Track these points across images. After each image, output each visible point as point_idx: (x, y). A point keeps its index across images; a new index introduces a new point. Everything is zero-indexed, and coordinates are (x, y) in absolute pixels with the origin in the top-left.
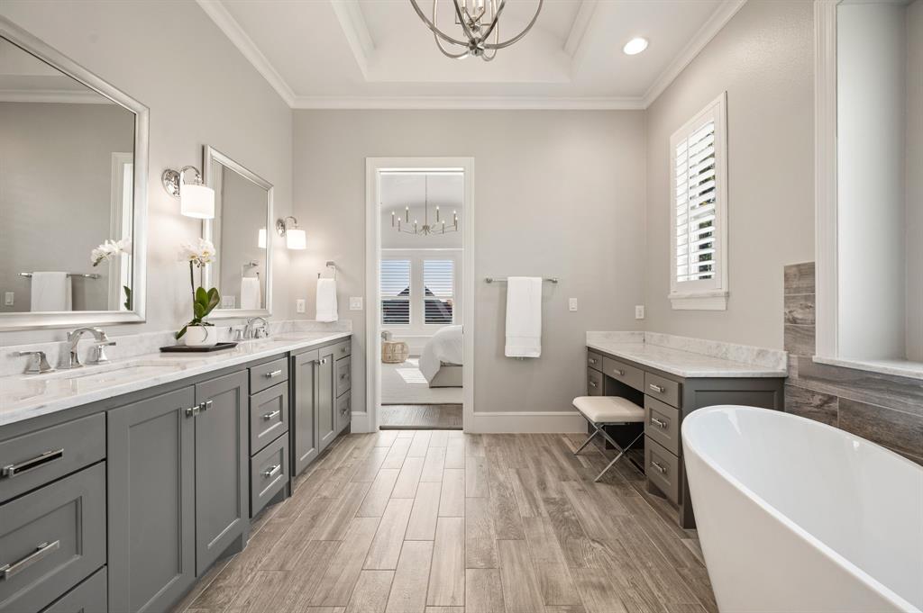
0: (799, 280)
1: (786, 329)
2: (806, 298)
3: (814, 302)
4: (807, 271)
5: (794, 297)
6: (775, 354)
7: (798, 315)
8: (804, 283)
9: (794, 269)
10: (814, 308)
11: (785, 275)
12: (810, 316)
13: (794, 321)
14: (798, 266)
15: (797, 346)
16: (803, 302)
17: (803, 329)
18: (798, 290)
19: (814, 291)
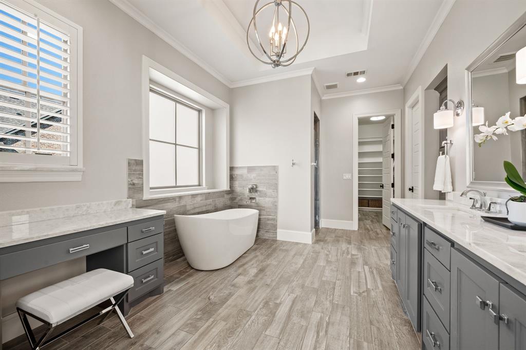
0: (136, 166)
1: (129, 188)
2: (139, 174)
3: (143, 176)
4: (140, 163)
5: (133, 174)
6: (125, 201)
7: (136, 181)
8: (138, 168)
9: (133, 161)
10: (142, 178)
11: (129, 163)
12: (141, 182)
13: (134, 184)
14: (135, 160)
15: (135, 195)
16: (138, 176)
17: (138, 187)
18: (135, 170)
19: (142, 172)
